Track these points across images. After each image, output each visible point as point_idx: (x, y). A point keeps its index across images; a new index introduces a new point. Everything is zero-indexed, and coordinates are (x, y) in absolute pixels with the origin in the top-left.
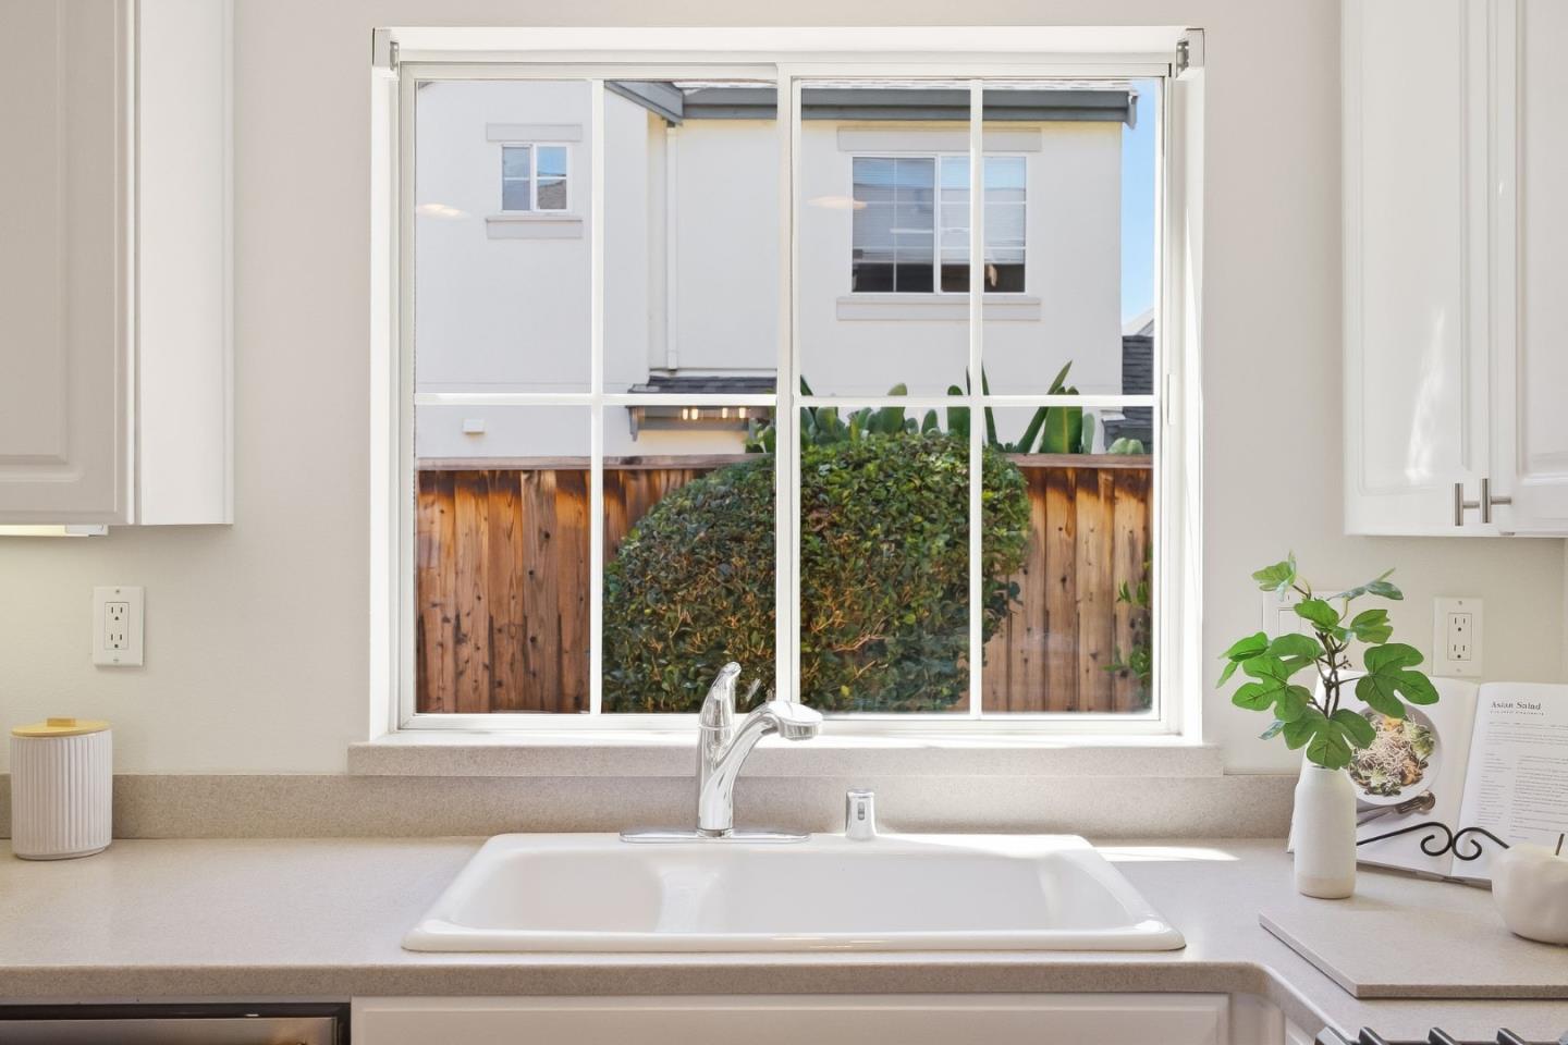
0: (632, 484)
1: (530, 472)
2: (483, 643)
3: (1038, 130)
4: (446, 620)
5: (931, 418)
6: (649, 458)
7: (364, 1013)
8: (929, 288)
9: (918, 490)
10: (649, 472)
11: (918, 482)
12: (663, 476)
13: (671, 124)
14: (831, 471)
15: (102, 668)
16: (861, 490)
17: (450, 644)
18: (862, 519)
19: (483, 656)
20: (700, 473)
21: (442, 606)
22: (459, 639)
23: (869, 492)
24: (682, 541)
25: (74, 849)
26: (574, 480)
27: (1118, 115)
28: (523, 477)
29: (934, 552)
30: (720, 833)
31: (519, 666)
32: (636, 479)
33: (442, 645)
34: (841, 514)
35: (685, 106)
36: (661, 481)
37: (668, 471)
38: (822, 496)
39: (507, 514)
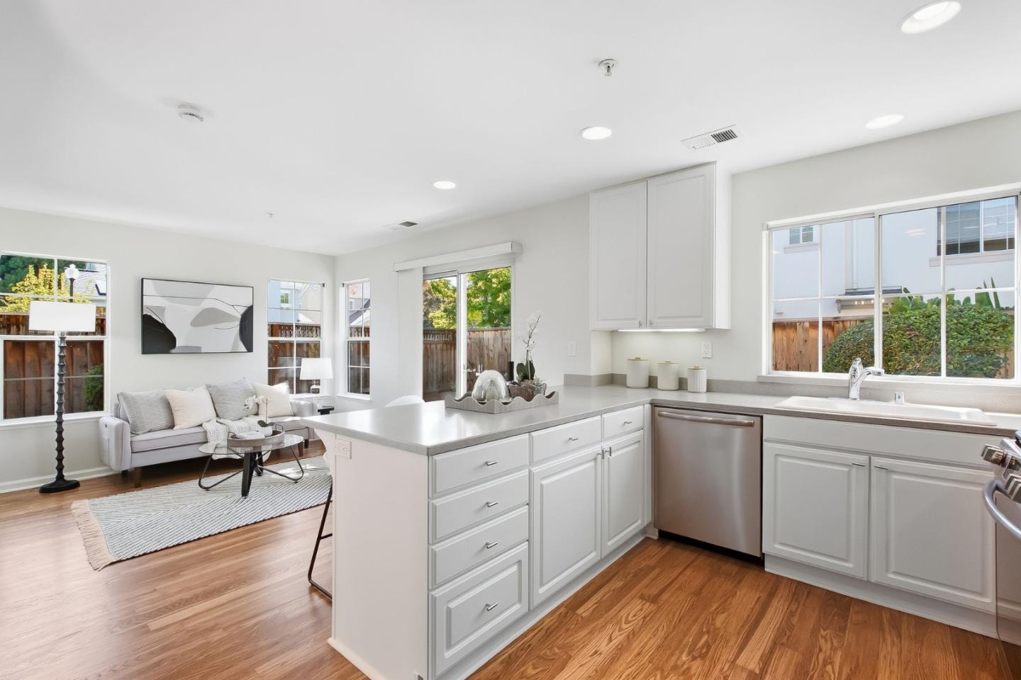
0: (834, 325)
1: (800, 322)
5: (968, 300)
6: (844, 317)
7: (766, 417)
8: (978, 250)
9: (956, 324)
10: (843, 321)
11: (956, 322)
12: (849, 323)
14: (916, 318)
15: (703, 358)
16: (929, 324)
18: (929, 334)
20: (862, 321)
23: (932, 325)
24: (855, 341)
25: (698, 391)
26: (814, 325)
28: (798, 324)
29: (962, 345)
30: (855, 399)
32: (838, 323)
34: (919, 332)
36: (848, 324)
38: (911, 327)
39: (792, 335)
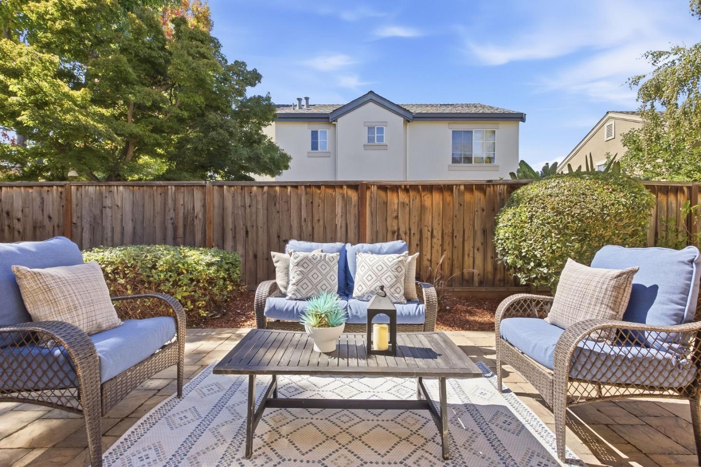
0: (488, 189)
1: (456, 185)
2: (440, 237)
3: (498, 124)
4: (429, 231)
6: (495, 180)
10: (493, 185)
13: (409, 122)
17: (430, 238)
19: (440, 242)
21: (428, 226)
22: (432, 236)
27: (520, 120)
28: (454, 186)
31: (451, 244)
32: (490, 187)
33: (427, 238)
35: (413, 117)
37: (500, 184)
39: (448, 198)
